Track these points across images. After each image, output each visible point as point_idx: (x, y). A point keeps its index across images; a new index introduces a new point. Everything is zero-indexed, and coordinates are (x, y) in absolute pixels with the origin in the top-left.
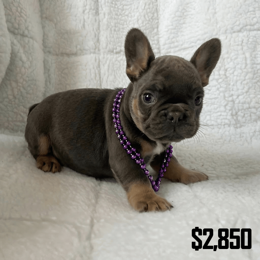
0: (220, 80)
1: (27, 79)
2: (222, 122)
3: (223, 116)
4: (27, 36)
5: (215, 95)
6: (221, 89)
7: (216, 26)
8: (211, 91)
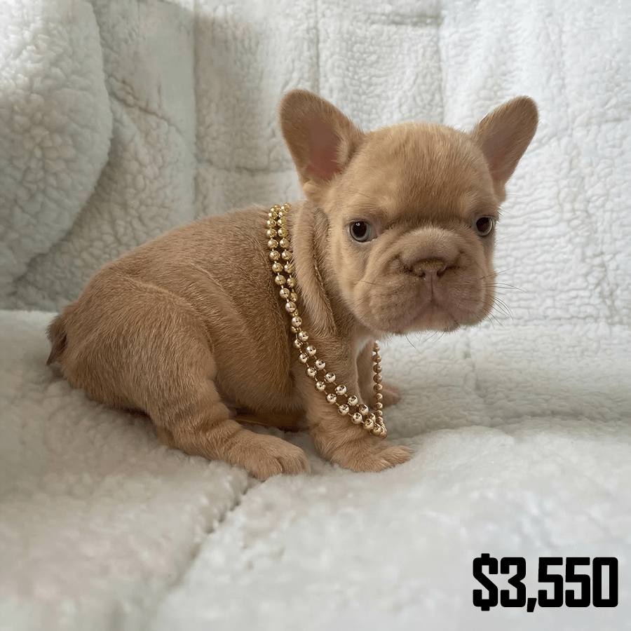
0: (575, 223)
1: (149, 201)
2: (580, 312)
3: (582, 297)
4: (154, 113)
5: (564, 253)
6: (577, 240)
7: (566, 111)
8: (556, 246)
